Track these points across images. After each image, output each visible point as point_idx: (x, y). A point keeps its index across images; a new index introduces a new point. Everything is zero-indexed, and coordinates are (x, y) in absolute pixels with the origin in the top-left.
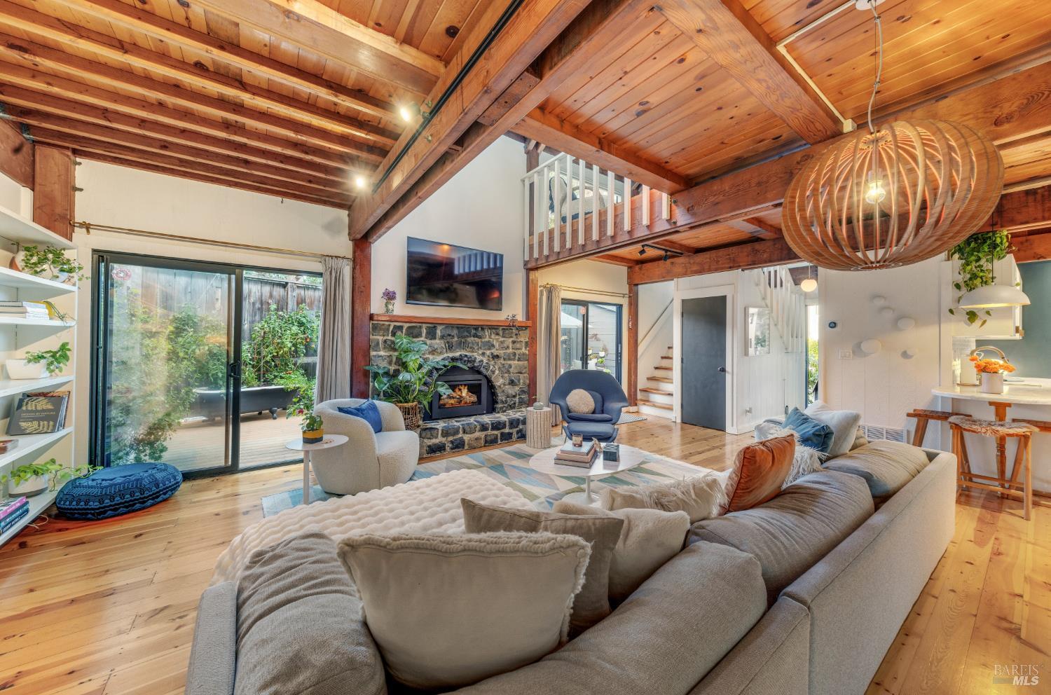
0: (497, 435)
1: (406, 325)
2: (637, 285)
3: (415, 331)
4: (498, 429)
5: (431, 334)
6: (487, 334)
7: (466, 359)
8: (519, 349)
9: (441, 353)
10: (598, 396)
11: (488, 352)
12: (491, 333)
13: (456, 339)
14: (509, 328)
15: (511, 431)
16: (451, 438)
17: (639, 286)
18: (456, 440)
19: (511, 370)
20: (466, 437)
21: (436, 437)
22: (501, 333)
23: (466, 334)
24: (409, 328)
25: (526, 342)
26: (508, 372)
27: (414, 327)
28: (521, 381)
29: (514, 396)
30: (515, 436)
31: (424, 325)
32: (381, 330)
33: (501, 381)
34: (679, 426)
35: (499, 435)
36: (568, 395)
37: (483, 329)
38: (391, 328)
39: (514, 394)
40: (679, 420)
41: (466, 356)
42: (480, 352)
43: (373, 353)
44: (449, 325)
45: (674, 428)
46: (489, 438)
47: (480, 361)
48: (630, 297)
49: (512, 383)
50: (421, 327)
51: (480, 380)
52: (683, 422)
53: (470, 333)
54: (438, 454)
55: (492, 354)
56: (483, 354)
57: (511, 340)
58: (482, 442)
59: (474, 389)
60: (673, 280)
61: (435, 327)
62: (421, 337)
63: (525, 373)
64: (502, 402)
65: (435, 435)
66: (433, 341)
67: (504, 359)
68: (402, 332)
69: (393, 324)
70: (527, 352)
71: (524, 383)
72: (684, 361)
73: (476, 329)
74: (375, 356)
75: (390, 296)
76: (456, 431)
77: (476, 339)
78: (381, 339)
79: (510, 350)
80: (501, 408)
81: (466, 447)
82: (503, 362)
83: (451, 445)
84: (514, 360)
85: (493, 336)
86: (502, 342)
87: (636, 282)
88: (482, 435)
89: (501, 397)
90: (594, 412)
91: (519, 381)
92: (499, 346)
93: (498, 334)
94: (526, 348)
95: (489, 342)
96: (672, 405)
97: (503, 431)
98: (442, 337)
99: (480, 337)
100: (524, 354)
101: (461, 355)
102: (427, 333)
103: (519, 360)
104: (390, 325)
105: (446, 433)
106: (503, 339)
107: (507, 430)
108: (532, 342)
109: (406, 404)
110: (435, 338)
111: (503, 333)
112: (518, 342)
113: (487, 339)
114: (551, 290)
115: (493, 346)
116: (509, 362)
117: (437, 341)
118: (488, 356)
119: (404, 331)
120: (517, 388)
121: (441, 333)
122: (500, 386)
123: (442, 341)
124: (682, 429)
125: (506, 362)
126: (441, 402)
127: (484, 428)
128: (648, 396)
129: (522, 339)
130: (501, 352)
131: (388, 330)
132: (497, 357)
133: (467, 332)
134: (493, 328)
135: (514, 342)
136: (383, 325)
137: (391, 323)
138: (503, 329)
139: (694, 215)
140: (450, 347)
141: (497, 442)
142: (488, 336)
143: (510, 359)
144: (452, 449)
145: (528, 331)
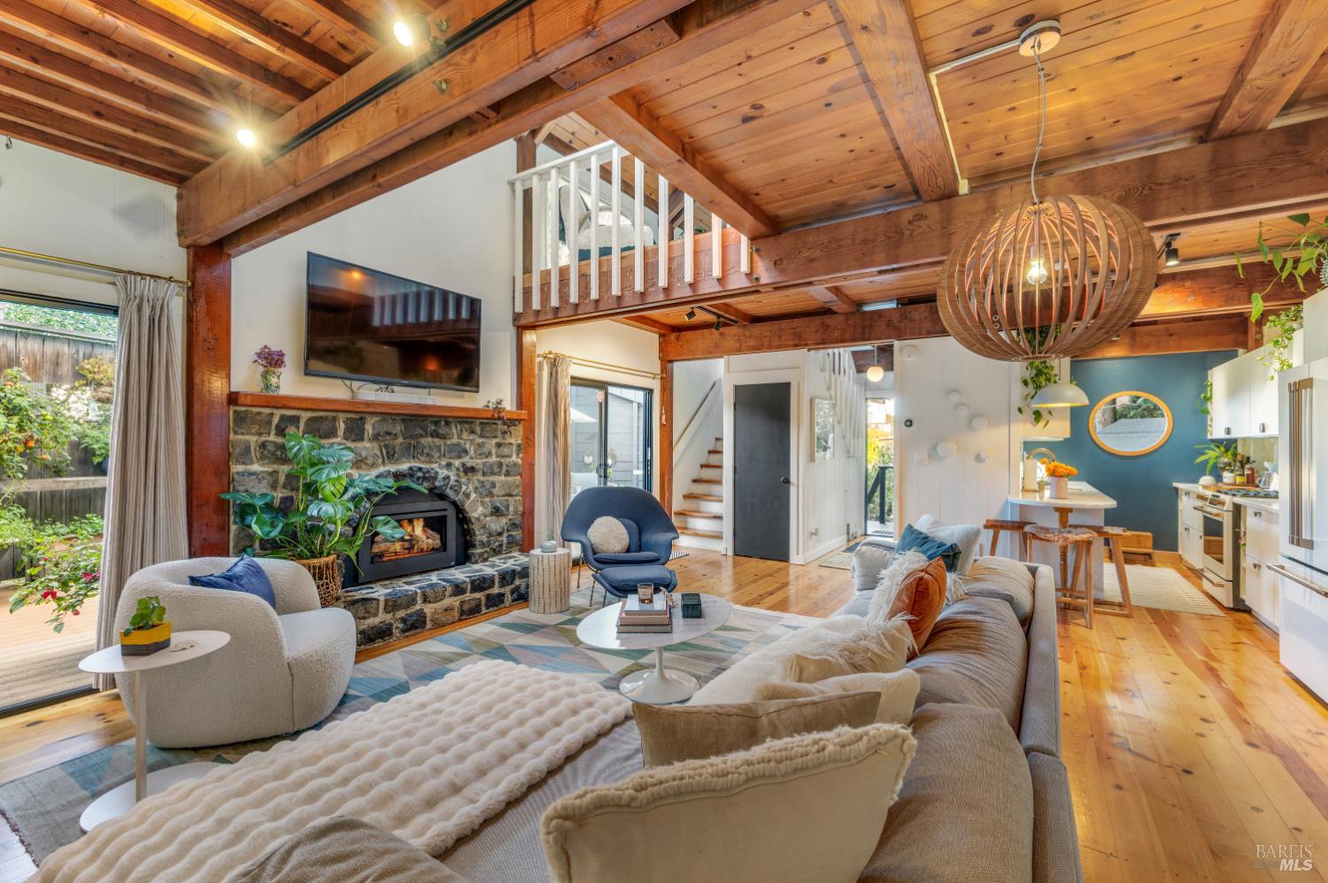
0: (480, 599)
1: (305, 416)
2: (671, 361)
3: (325, 426)
4: (483, 589)
5: (355, 432)
6: (454, 431)
7: (420, 474)
8: (507, 456)
9: (373, 465)
10: (634, 525)
11: (457, 463)
12: (461, 431)
13: (400, 440)
14: (491, 421)
15: (502, 591)
16: (401, 614)
17: (675, 364)
18: (410, 615)
19: (495, 491)
20: (429, 609)
21: (375, 615)
22: (478, 429)
23: (420, 431)
24: (311, 420)
25: (519, 446)
26: (491, 494)
27: (321, 418)
28: (511, 509)
29: (500, 534)
30: (508, 599)
31: (342, 417)
32: (253, 423)
33: (480, 509)
34: (730, 561)
35: (483, 599)
36: (589, 527)
37: (448, 424)
38: (276, 420)
39: (500, 530)
40: (730, 553)
41: (420, 469)
42: (444, 463)
43: (236, 468)
44: (388, 414)
45: (724, 564)
46: (466, 607)
47: (444, 478)
48: (662, 378)
49: (497, 512)
50: (334, 419)
51: (445, 510)
52: (736, 554)
53: (425, 431)
54: (379, 643)
55: (464, 465)
56: (449, 465)
57: (494, 441)
58: (457, 615)
59: (436, 524)
60: (722, 357)
61: (361, 419)
62: (336, 435)
63: (516, 495)
64: (483, 545)
65: (373, 611)
66: (359, 445)
67: (484, 474)
68: (298, 428)
69: (278, 413)
70: (520, 461)
71: (516, 512)
72: (738, 470)
73: (436, 423)
74: (242, 474)
75: (272, 360)
76: (412, 600)
77: (436, 440)
78: (253, 440)
79: (494, 459)
80: (481, 555)
81: (429, 625)
82: (482, 479)
83: (401, 626)
84: (499, 474)
85: (465, 436)
86: (480, 446)
87: (672, 357)
88: (455, 602)
89: (480, 536)
90: (628, 550)
91: (507, 507)
92: (475, 452)
93: (473, 432)
94: (518, 454)
95: (458, 444)
96: (722, 533)
97: (488, 592)
98: (376, 437)
99: (443, 437)
100: (515, 464)
101: (411, 469)
102: (347, 429)
103: (508, 474)
104: (272, 415)
105: (392, 605)
106: (481, 440)
107: (496, 590)
108: (528, 445)
109: (315, 561)
110: (362, 439)
111: (482, 429)
112: (506, 444)
113: (455, 440)
114: (555, 363)
115: (466, 452)
116: (492, 478)
117: (366, 444)
118: (458, 469)
119: (302, 425)
120: (504, 521)
121: (373, 429)
122: (478, 519)
123: (375, 444)
124: (735, 565)
125: (486, 478)
126: (376, 549)
127: (458, 589)
128: (686, 522)
129: (512, 441)
130: (479, 461)
131: (269, 423)
132: (473, 469)
133: (421, 428)
134: (467, 420)
135: (499, 445)
136: (259, 413)
137: (275, 411)
138: (481, 423)
139: (782, 271)
140: (391, 455)
141: (479, 611)
142: (456, 436)
143: (493, 473)
144: (404, 631)
145: (520, 428)
